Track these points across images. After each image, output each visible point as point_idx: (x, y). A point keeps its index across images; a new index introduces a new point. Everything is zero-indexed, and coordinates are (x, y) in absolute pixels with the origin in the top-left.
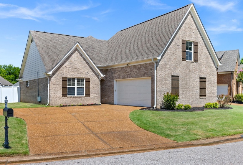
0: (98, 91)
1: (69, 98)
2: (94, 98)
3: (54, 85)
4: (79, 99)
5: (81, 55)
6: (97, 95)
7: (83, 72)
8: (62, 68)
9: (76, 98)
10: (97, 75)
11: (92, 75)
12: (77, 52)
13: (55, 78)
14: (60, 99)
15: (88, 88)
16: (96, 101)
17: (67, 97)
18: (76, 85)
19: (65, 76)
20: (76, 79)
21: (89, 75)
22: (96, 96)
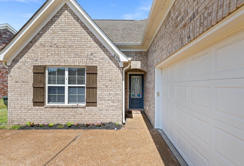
0: (116, 94)
1: (47, 109)
2: (107, 110)
3: (16, 84)
4: (71, 112)
5: (77, 17)
6: (114, 102)
7: (81, 53)
8: (33, 48)
9: (64, 109)
10: (114, 58)
11: (102, 59)
12: (66, 12)
13: (19, 68)
14: (30, 111)
15: (92, 88)
16: (113, 115)
17: (43, 108)
18: (67, 81)
19: (39, 64)
20: (67, 69)
21: (96, 61)
22: (114, 106)
